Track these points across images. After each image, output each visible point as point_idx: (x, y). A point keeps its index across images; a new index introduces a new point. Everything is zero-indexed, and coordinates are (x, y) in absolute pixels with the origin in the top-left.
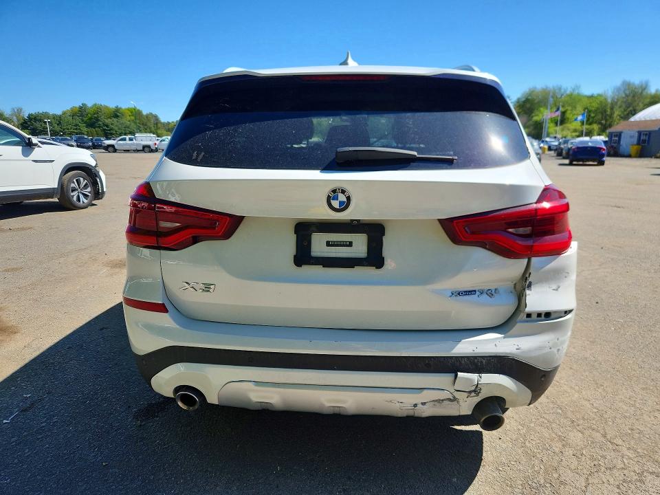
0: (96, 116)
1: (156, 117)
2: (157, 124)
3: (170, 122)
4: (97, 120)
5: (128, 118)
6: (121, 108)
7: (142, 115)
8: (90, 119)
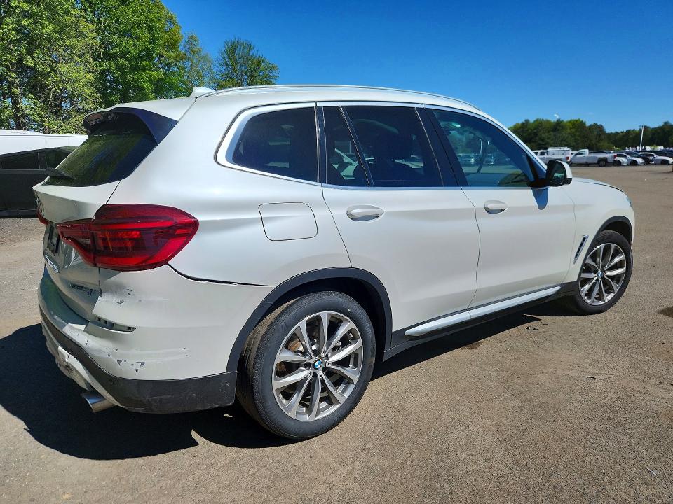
0: (535, 131)
1: (600, 128)
2: (600, 135)
3: (619, 131)
4: (536, 134)
5: (569, 131)
6: (563, 121)
7: (586, 127)
8: (530, 134)
